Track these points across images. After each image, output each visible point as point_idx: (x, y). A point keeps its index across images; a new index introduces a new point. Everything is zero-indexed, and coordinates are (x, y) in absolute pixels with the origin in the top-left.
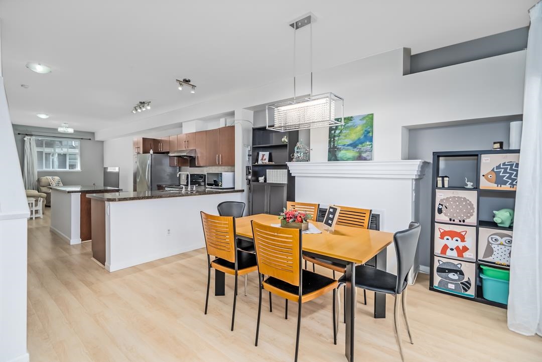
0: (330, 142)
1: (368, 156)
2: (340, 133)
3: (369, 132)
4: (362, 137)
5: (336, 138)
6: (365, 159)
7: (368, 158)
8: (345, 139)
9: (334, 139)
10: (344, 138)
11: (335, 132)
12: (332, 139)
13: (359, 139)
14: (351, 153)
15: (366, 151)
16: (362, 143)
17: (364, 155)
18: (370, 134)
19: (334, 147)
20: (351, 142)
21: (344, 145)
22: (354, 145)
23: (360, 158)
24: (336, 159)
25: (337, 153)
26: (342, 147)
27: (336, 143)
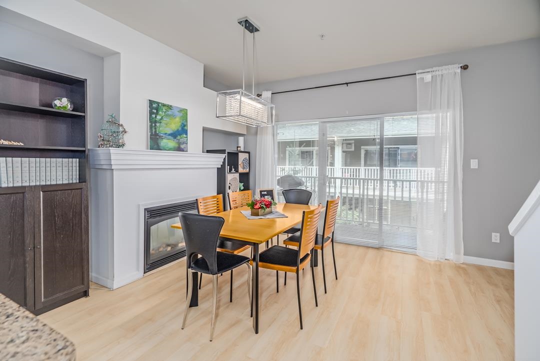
0: (151, 127)
1: (185, 148)
2: (161, 119)
3: (185, 126)
4: (180, 129)
5: (158, 124)
6: (183, 151)
7: (185, 149)
8: (165, 127)
9: (155, 125)
10: (165, 125)
11: (156, 117)
12: (154, 125)
13: (178, 130)
14: (172, 143)
15: (184, 143)
16: (180, 135)
17: (182, 146)
18: (186, 127)
19: (156, 134)
20: (172, 132)
21: (166, 134)
22: (174, 135)
23: (179, 149)
24: (159, 148)
25: (159, 141)
26: (164, 136)
27: (157, 130)
